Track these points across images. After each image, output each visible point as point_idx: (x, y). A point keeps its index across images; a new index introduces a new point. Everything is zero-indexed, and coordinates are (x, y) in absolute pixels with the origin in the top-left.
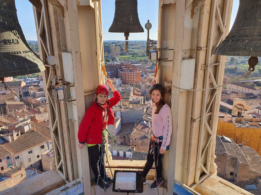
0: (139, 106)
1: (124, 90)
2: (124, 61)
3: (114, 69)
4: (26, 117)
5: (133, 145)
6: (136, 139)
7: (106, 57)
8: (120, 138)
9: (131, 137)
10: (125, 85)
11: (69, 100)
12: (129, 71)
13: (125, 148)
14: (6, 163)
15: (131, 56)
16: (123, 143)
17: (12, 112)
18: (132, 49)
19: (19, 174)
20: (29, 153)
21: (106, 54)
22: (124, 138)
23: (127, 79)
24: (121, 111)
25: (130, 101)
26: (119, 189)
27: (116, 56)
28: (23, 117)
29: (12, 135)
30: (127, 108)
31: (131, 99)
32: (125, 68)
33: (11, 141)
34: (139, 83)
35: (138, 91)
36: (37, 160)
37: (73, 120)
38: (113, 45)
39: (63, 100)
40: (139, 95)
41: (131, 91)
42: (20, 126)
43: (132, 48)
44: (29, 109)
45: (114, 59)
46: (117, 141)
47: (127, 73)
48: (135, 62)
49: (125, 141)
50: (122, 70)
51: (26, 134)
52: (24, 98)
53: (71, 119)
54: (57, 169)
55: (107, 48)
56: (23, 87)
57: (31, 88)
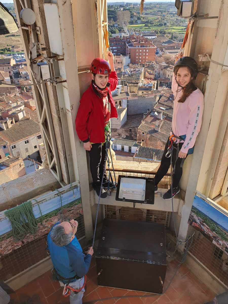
0: (150, 92)
1: (133, 72)
2: (134, 33)
3: (121, 44)
4: (19, 103)
5: (140, 140)
6: (143, 133)
7: (111, 27)
8: (126, 131)
9: (139, 130)
10: (134, 66)
11: (58, 80)
12: (140, 46)
13: (131, 143)
14: (3, 152)
15: (144, 25)
16: (128, 136)
17: (4, 96)
18: (145, 16)
19: (18, 164)
20: (26, 143)
21: (110, 23)
22: (130, 131)
23: (137, 58)
24: (127, 99)
25: (140, 87)
26: (124, 198)
27: (124, 25)
28: (16, 103)
29: (6, 123)
30: (136, 95)
31: (140, 84)
32: (135, 41)
33: (5, 129)
34: (152, 63)
35: (150, 74)
36: (35, 150)
37: (65, 109)
38: (120, 9)
39: (49, 81)
40: (151, 79)
41: (140, 73)
42: (14, 113)
43: (146, 14)
44: (21, 93)
45: (121, 30)
46: (122, 134)
47: (137, 49)
48: (149, 34)
49: (131, 135)
50: (131, 45)
51: (21, 122)
52: (15, 80)
53: (63, 108)
54: (50, 169)
55: (113, 14)
56: (13, 66)
57: (23, 68)
